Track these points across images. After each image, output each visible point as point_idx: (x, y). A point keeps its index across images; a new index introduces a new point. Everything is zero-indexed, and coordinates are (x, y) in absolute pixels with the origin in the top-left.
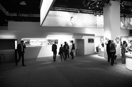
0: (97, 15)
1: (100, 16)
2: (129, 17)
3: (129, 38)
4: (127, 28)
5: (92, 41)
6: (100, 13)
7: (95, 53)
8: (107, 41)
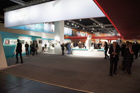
8: (57, 42)
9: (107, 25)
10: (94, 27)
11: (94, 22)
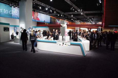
0: (12, 6)
1: (15, 8)
2: (37, 12)
3: (36, 28)
4: (35, 20)
5: (7, 30)
6: (15, 5)
7: (11, 41)
8: (22, 29)
9: (87, 12)
10: (73, 14)
11: (72, 6)
